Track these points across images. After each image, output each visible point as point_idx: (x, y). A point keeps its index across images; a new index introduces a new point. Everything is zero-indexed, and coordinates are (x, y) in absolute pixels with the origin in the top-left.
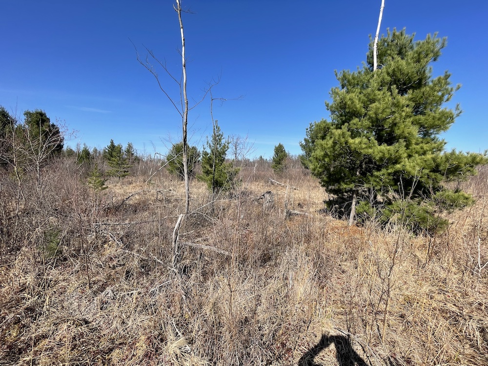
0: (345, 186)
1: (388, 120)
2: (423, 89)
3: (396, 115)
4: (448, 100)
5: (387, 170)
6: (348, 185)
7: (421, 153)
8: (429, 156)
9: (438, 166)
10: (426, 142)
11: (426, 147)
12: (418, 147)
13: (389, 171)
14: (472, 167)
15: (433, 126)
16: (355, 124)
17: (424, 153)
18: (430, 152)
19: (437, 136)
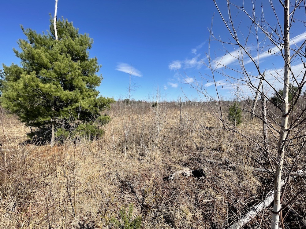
0: (43, 120)
1: (68, 75)
2: (86, 62)
3: (73, 73)
4: (97, 71)
5: (72, 107)
6: (46, 118)
7: (89, 97)
8: (92, 99)
9: (96, 104)
10: (91, 91)
11: (91, 94)
12: (87, 93)
13: (73, 107)
14: (109, 104)
15: (92, 83)
16: (44, 74)
17: (90, 97)
18: (93, 97)
19: (95, 88)
